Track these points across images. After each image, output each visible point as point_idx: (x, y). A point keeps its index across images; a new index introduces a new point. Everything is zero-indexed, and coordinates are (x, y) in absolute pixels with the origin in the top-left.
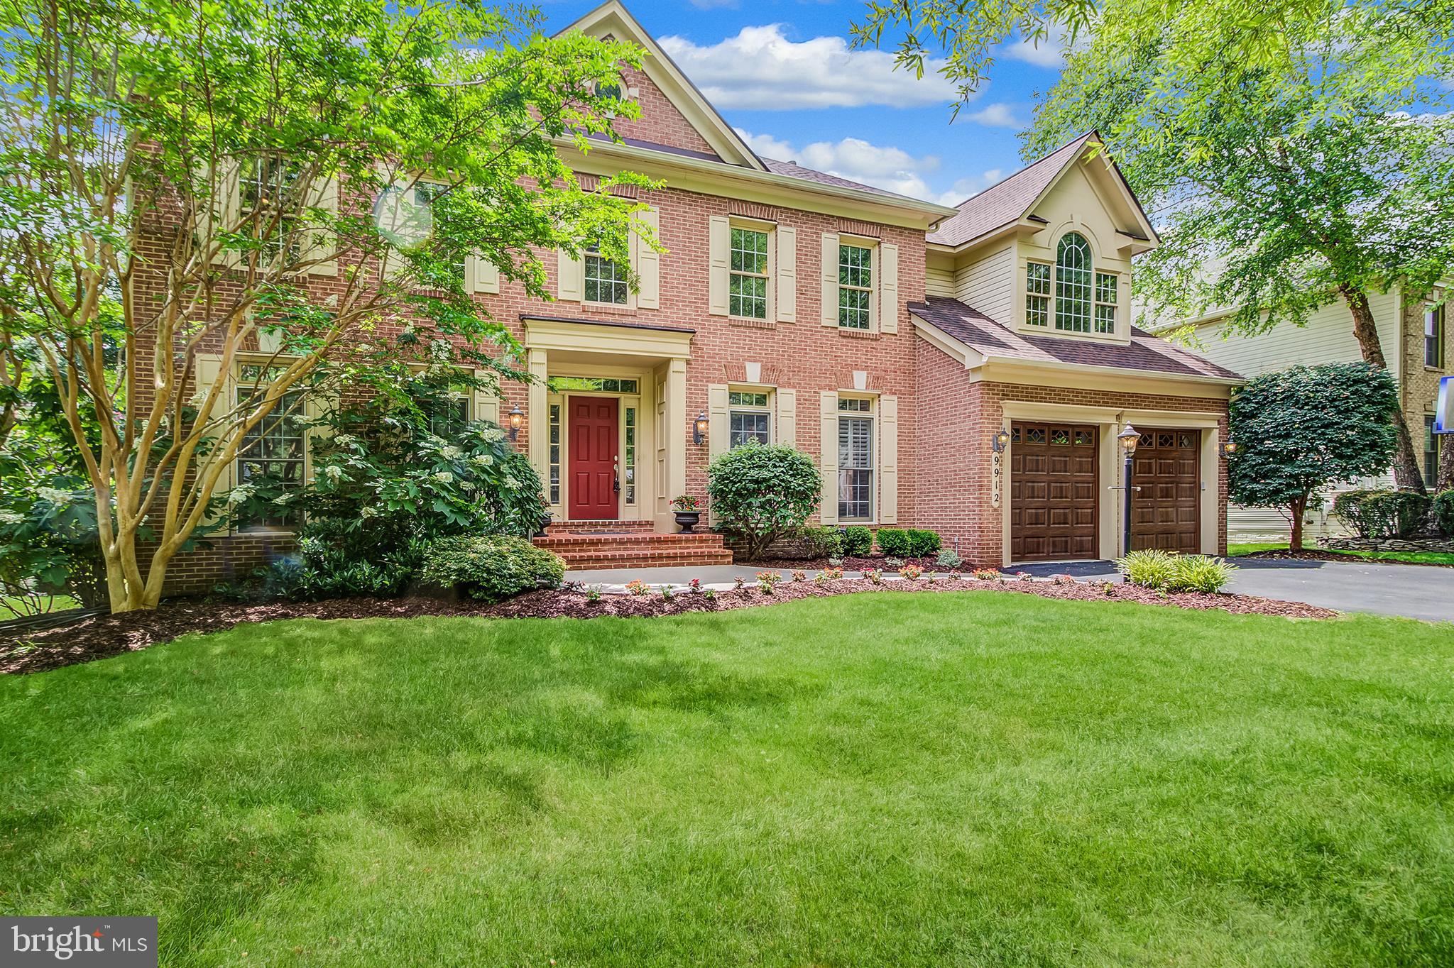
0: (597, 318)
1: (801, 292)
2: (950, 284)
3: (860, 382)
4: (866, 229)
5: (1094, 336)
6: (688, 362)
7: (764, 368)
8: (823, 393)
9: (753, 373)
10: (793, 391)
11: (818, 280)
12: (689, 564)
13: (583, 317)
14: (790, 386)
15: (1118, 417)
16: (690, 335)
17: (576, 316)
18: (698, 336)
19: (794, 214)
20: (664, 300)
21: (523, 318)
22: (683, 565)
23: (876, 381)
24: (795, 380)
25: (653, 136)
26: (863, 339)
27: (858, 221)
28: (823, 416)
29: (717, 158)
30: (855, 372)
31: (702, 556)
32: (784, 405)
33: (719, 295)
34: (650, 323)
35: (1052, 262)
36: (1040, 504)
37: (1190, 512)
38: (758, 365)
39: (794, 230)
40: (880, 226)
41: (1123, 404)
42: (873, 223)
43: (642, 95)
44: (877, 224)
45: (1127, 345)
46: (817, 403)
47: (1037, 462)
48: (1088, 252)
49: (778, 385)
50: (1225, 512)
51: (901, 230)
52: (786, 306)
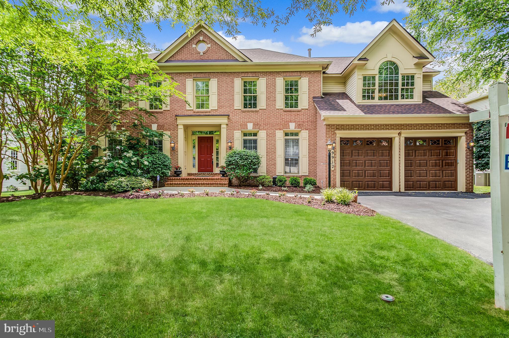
0: (198, 114)
1: (268, 98)
2: (343, 87)
3: (292, 127)
4: (294, 74)
5: (400, 101)
6: (227, 125)
7: (254, 125)
8: (277, 131)
9: (250, 127)
10: (265, 131)
11: (275, 94)
12: (213, 186)
13: (194, 114)
14: (264, 130)
15: (400, 134)
16: (227, 116)
17: (192, 114)
18: (231, 116)
19: (265, 73)
20: (219, 107)
21: (176, 116)
22: (211, 186)
23: (299, 126)
24: (266, 127)
25: (215, 57)
26: (293, 112)
27: (291, 72)
28: (277, 139)
29: (237, 60)
30: (290, 123)
31: (217, 184)
32: (262, 136)
33: (238, 103)
34: (214, 114)
35: (376, 75)
36: (360, 169)
37: (451, 172)
38: (252, 124)
39: (265, 79)
40: (301, 72)
41: (403, 128)
42: (298, 72)
43: (211, 46)
44: (299, 71)
45: (420, 103)
46: (275, 135)
47: (358, 153)
48: (397, 68)
49: (260, 130)
50: (472, 173)
51: (310, 72)
52: (262, 103)
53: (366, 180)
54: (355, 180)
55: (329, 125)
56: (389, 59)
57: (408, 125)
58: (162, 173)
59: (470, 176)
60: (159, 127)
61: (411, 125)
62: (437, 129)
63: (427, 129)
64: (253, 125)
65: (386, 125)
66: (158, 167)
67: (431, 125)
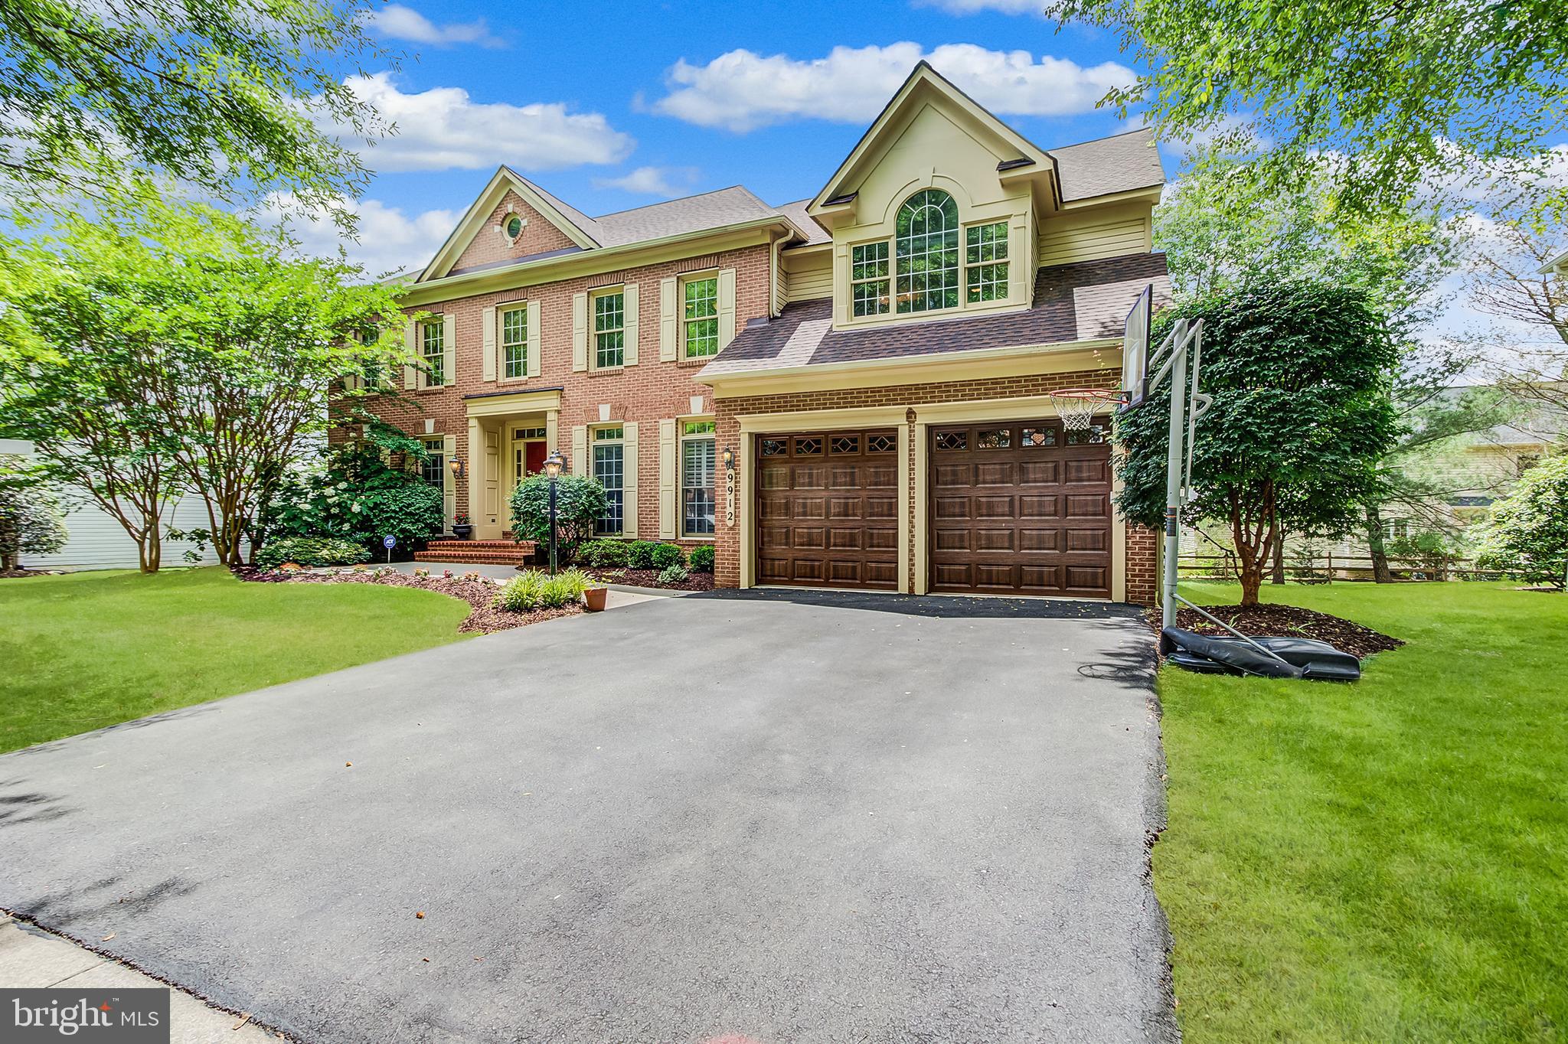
0: (505, 390)
1: (643, 337)
3: (697, 406)
4: (703, 263)
5: (964, 310)
6: (559, 412)
8: (661, 421)
9: (605, 414)
10: (636, 424)
11: (658, 323)
13: (497, 391)
14: (634, 419)
15: (911, 415)
16: (560, 392)
17: (494, 391)
18: (566, 391)
19: (636, 272)
20: (544, 369)
21: (466, 397)
24: (639, 413)
25: (537, 248)
26: (700, 366)
27: (696, 257)
28: (661, 442)
29: (578, 248)
30: (691, 399)
33: (581, 355)
34: (537, 386)
35: (889, 237)
36: (815, 524)
37: (1093, 536)
38: (609, 406)
39: (637, 285)
40: (718, 255)
41: (921, 398)
42: (710, 255)
43: (529, 222)
44: (715, 254)
45: (1023, 309)
46: (656, 430)
47: (810, 476)
48: (951, 207)
49: (626, 420)
50: (1151, 538)
51: (740, 252)
52: (631, 352)
53: (832, 555)
54: (801, 555)
55: (722, 401)
56: (925, 183)
57: (936, 387)
58: (403, 531)
59: (1145, 549)
60: (440, 426)
61: (947, 385)
62: (1028, 393)
63: (996, 395)
64: (612, 407)
65: (874, 390)
66: (391, 517)
67: (1009, 382)
